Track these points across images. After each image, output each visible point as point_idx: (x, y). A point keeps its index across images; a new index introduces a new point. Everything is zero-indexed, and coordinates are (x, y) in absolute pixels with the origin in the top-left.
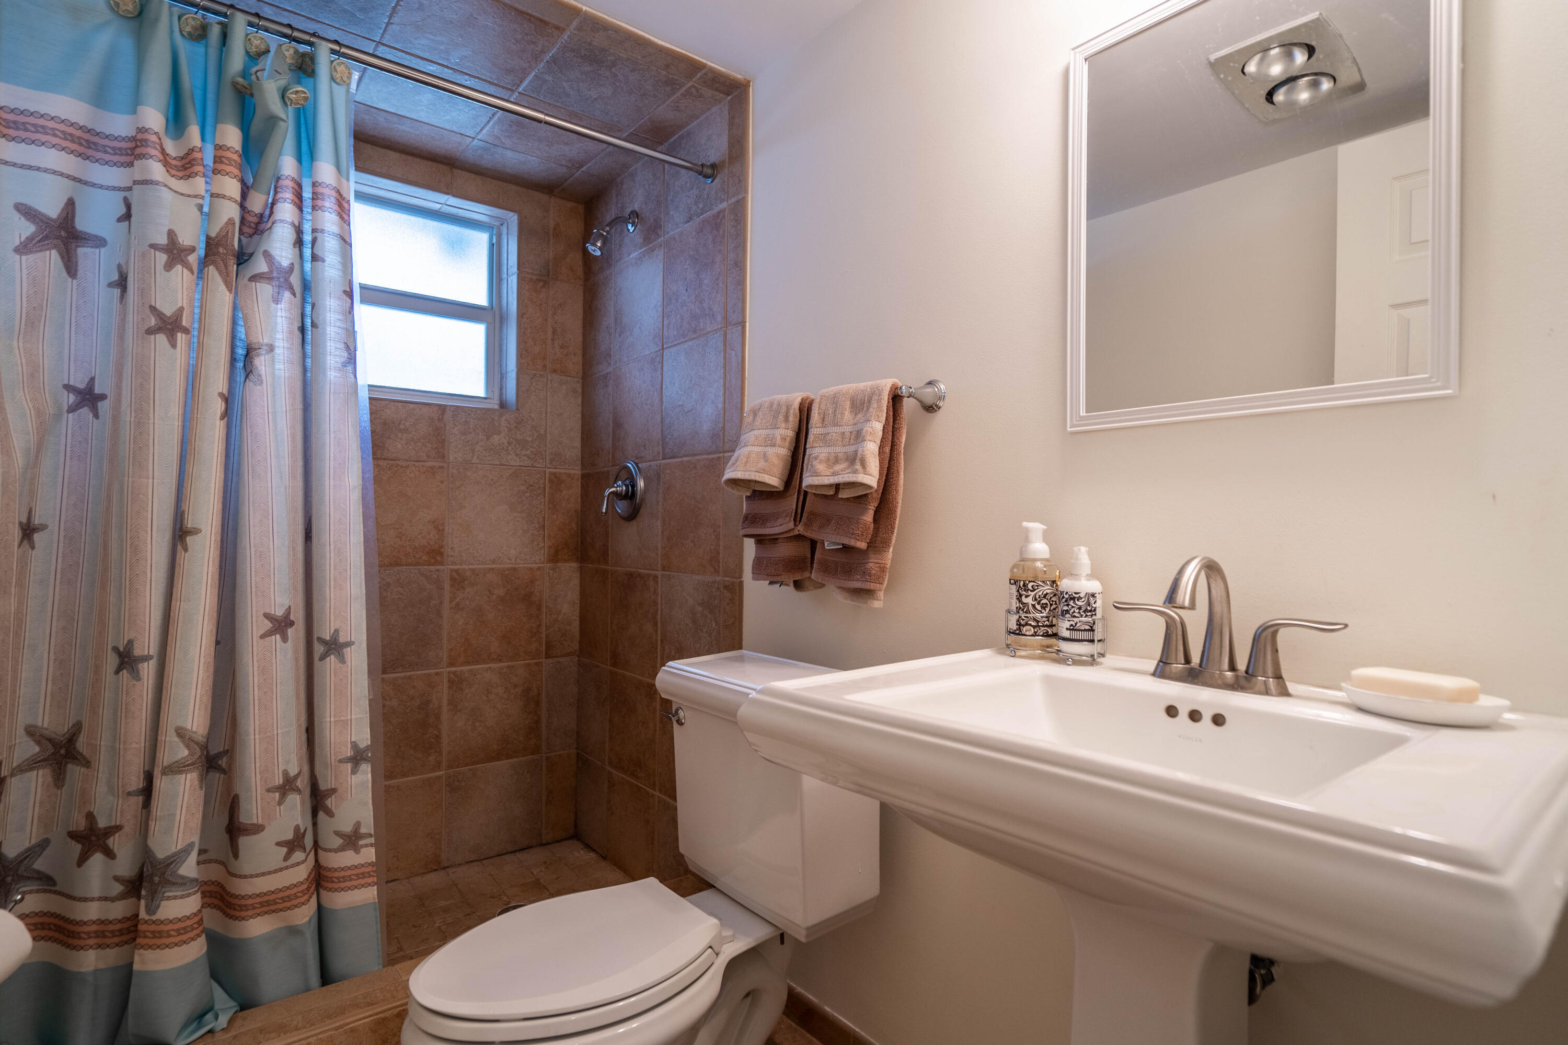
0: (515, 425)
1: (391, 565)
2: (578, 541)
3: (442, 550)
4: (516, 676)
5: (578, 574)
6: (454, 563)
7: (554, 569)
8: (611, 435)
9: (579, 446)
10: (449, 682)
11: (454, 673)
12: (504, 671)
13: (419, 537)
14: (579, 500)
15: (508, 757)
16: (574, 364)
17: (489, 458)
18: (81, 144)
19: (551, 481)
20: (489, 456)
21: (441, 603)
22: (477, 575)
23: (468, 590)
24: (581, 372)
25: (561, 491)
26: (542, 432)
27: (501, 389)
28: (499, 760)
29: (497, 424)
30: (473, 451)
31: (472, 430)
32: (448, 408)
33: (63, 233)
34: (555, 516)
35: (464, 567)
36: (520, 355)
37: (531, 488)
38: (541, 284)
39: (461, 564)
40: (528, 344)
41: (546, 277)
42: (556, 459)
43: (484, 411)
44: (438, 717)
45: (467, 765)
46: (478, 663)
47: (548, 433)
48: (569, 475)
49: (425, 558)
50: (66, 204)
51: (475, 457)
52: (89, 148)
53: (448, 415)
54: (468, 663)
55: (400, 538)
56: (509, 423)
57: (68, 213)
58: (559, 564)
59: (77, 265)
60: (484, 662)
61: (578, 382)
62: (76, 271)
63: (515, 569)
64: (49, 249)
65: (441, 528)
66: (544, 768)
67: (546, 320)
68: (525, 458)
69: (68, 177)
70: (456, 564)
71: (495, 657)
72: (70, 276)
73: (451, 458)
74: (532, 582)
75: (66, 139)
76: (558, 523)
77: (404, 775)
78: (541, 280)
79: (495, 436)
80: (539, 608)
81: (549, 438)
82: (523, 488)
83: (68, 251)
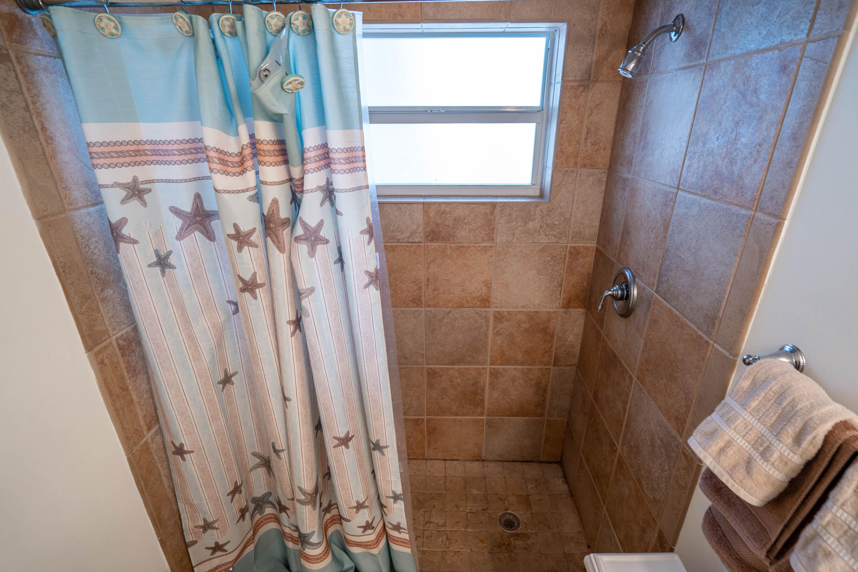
0: (546, 213)
1: (458, 307)
2: (587, 295)
3: (490, 299)
4: (533, 374)
5: (584, 316)
6: (496, 307)
7: (566, 313)
8: (620, 234)
9: (598, 225)
10: (490, 373)
11: (494, 369)
12: (525, 371)
13: (475, 291)
14: (592, 265)
15: (523, 416)
16: (602, 157)
17: (524, 239)
18: (191, 153)
19: (571, 253)
20: (525, 237)
21: (488, 330)
22: (511, 315)
23: (505, 323)
24: (608, 164)
25: (578, 260)
26: (568, 216)
27: (542, 178)
28: (517, 416)
29: (533, 214)
30: (514, 234)
31: (514, 220)
32: (498, 205)
33: (198, 219)
34: (571, 277)
35: (503, 309)
36: (556, 156)
37: (555, 258)
38: (581, 89)
39: (501, 308)
40: (564, 146)
41: (587, 82)
42: (577, 236)
43: (523, 205)
44: (483, 390)
45: (498, 416)
46: (508, 365)
47: (573, 216)
48: (586, 248)
49: (478, 304)
50: (195, 199)
51: (515, 239)
52: (198, 153)
53: (498, 209)
54: (503, 364)
55: (463, 291)
56: (542, 212)
57: (197, 204)
58: (570, 310)
59: (213, 233)
60: (512, 365)
61: (604, 172)
62: (214, 236)
63: (537, 312)
64: (193, 232)
65: (489, 285)
66: (545, 425)
67: (582, 122)
68: (552, 237)
69: (190, 180)
70: (497, 308)
71: (520, 363)
72: (212, 241)
73: (498, 240)
74: (549, 320)
75: (181, 154)
76: (572, 282)
77: (464, 415)
78: (582, 85)
79: (530, 223)
80: (552, 337)
81: (573, 220)
82: (549, 258)
83: (205, 228)
